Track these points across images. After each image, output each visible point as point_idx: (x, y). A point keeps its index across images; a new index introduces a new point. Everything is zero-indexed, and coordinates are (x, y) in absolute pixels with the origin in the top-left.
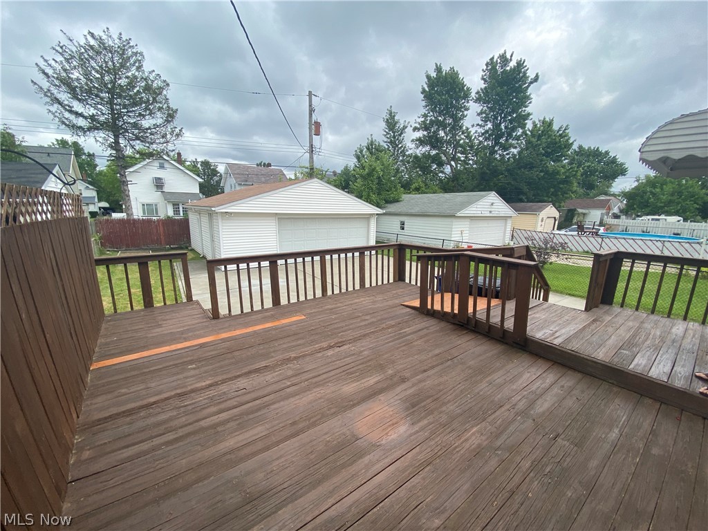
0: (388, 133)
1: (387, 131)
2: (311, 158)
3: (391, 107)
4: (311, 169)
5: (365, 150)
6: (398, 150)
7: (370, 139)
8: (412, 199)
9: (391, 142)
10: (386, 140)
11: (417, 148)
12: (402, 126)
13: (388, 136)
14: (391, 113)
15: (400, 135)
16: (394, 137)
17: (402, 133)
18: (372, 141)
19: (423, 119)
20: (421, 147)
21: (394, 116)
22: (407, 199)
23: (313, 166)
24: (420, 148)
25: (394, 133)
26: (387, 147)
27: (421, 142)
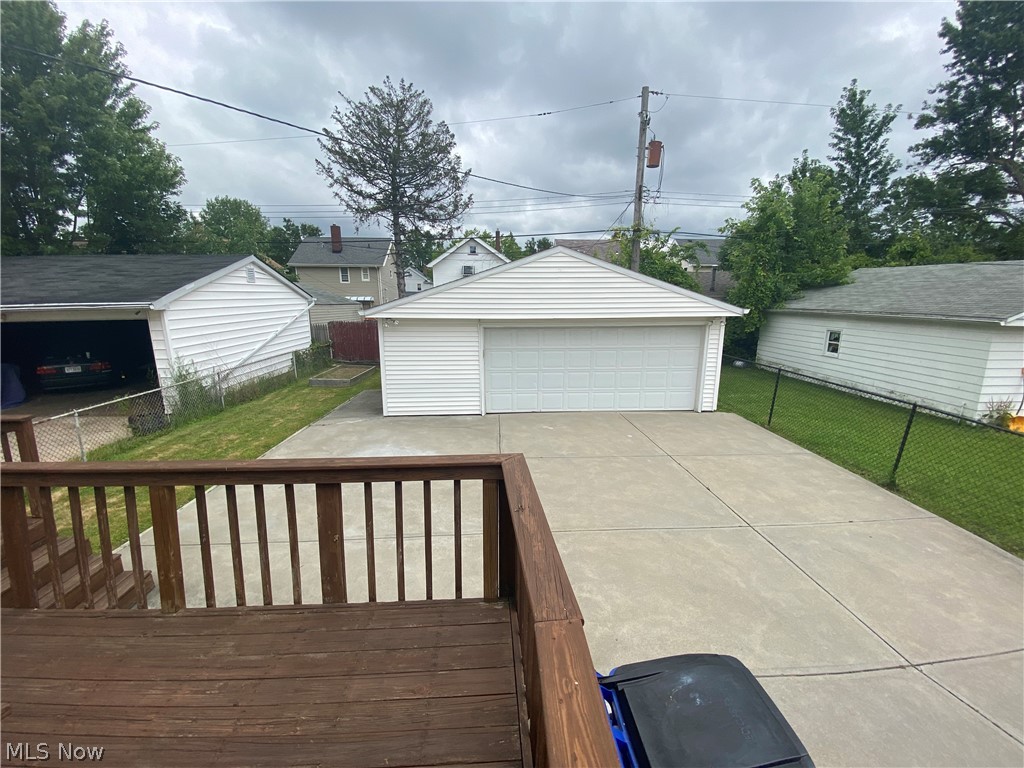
0: (841, 140)
1: (840, 134)
2: (638, 210)
3: (855, 81)
4: (634, 231)
5: (787, 184)
6: (867, 172)
7: (801, 160)
8: (878, 279)
9: (849, 158)
10: (835, 154)
11: (927, 163)
12: (880, 118)
13: (842, 146)
14: (854, 94)
15: (875, 138)
16: (858, 145)
17: (879, 134)
18: (805, 165)
19: (944, 95)
20: (939, 159)
21: (862, 100)
22: (866, 279)
23: (639, 224)
24: (935, 163)
25: (858, 136)
26: (836, 169)
27: (937, 148)
